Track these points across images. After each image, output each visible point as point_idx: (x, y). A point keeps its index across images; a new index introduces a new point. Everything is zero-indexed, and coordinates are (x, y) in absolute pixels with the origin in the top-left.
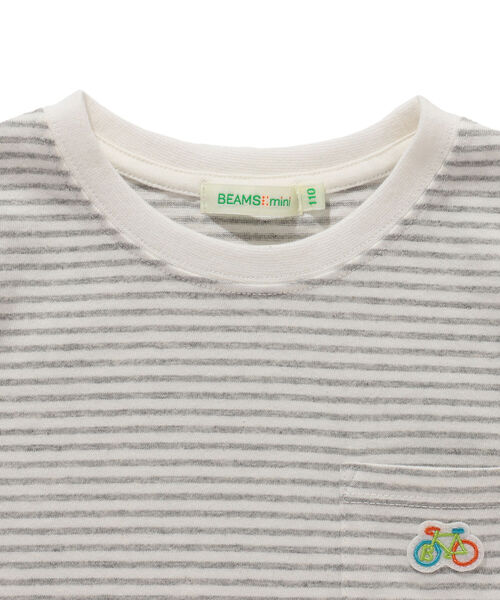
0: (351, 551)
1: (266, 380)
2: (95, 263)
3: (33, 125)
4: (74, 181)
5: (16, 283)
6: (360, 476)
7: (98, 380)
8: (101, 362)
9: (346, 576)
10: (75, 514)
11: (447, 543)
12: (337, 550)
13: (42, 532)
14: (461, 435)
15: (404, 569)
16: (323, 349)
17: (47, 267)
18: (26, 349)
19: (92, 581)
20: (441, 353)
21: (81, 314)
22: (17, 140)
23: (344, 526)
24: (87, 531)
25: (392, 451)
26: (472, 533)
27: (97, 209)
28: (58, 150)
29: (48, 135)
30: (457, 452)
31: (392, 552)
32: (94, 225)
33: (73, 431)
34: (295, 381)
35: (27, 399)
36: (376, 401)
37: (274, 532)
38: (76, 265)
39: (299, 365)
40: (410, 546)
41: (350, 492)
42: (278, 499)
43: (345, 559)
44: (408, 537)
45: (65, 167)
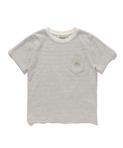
0: (70, 64)
1: (63, 50)
2: (49, 41)
3: (44, 30)
4: (48, 34)
5: (43, 42)
6: (70, 58)
7: (49, 50)
8: (50, 49)
9: (69, 66)
10: (48, 61)
11: (77, 63)
12: (68, 64)
13: (45, 62)
14: (78, 54)
15: (74, 65)
16: (67, 48)
17: (46, 41)
18: (44, 48)
19: (49, 66)
20: (77, 48)
21: (48, 45)
22: (43, 31)
23: (69, 62)
24: (49, 62)
25: (73, 56)
26: (79, 62)
27: (49, 36)
28: (46, 32)
29: (45, 30)
30: (78, 56)
31: (73, 64)
32: (49, 38)
33: (48, 54)
34: (65, 50)
35: (44, 52)
36: (72, 52)
37: (64, 62)
38: (48, 41)
39: (66, 49)
40: (74, 63)
41: (69, 59)
42: (64, 60)
43: (69, 64)
45: (47, 33)
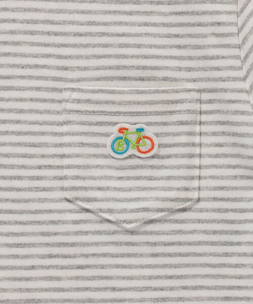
0: (69, 145)
1: (13, 32)
6: (75, 95)
9: (66, 162)
11: (133, 138)
12: (61, 145)
14: (144, 68)
15: (106, 157)
16: (50, 11)
20: (130, 13)
23: (65, 129)
25: (98, 79)
26: (149, 131)
30: (142, 79)
31: (97, 145)
34: (32, 33)
36: (87, 46)
37: (19, 133)
39: (35, 22)
40: (109, 141)
41: (69, 106)
42: (21, 111)
43: (66, 151)
44: (107, 135)
